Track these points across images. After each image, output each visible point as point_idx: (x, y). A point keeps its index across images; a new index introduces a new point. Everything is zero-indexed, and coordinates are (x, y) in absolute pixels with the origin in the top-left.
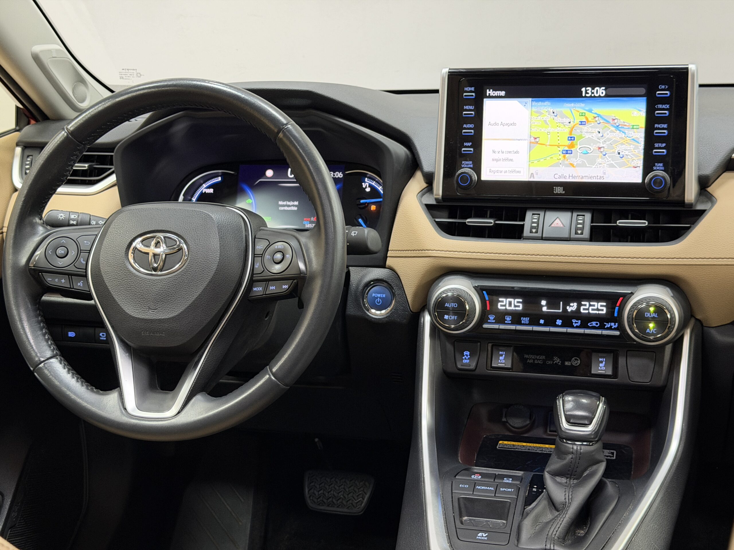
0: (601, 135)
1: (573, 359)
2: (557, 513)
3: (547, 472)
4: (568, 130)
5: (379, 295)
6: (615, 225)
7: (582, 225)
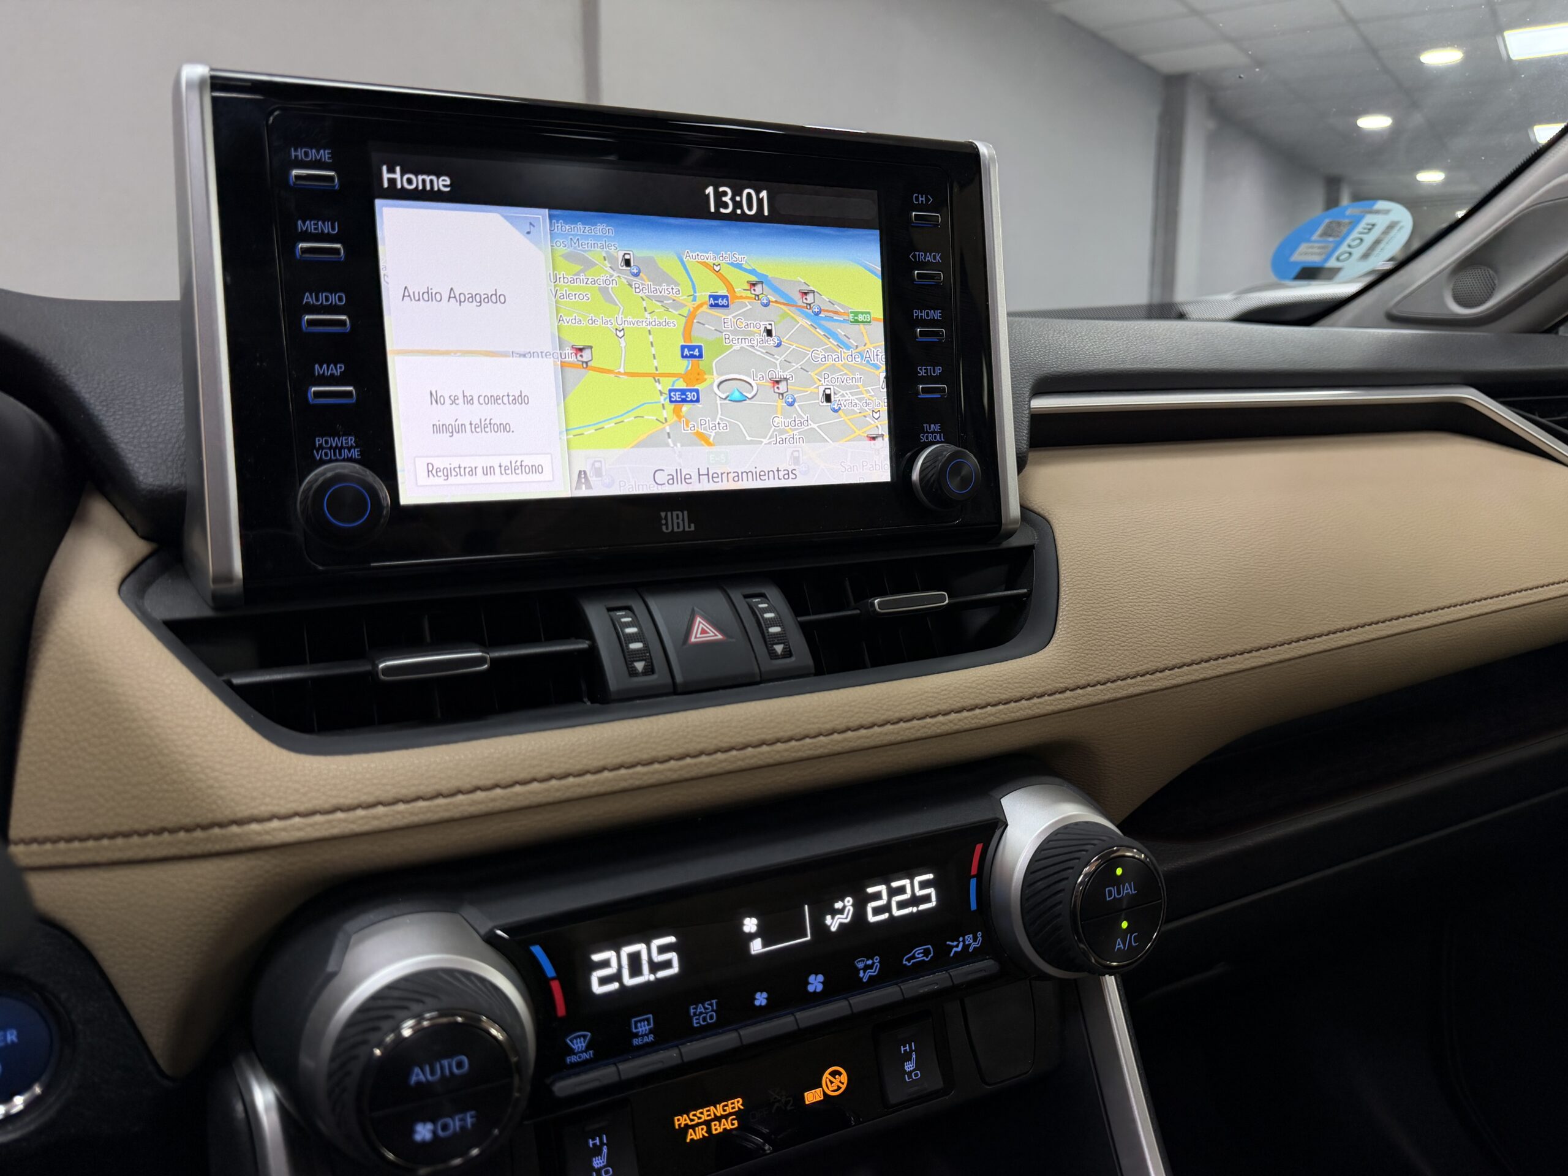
0: (774, 340)
4: (675, 324)
6: (866, 611)
7: (780, 626)
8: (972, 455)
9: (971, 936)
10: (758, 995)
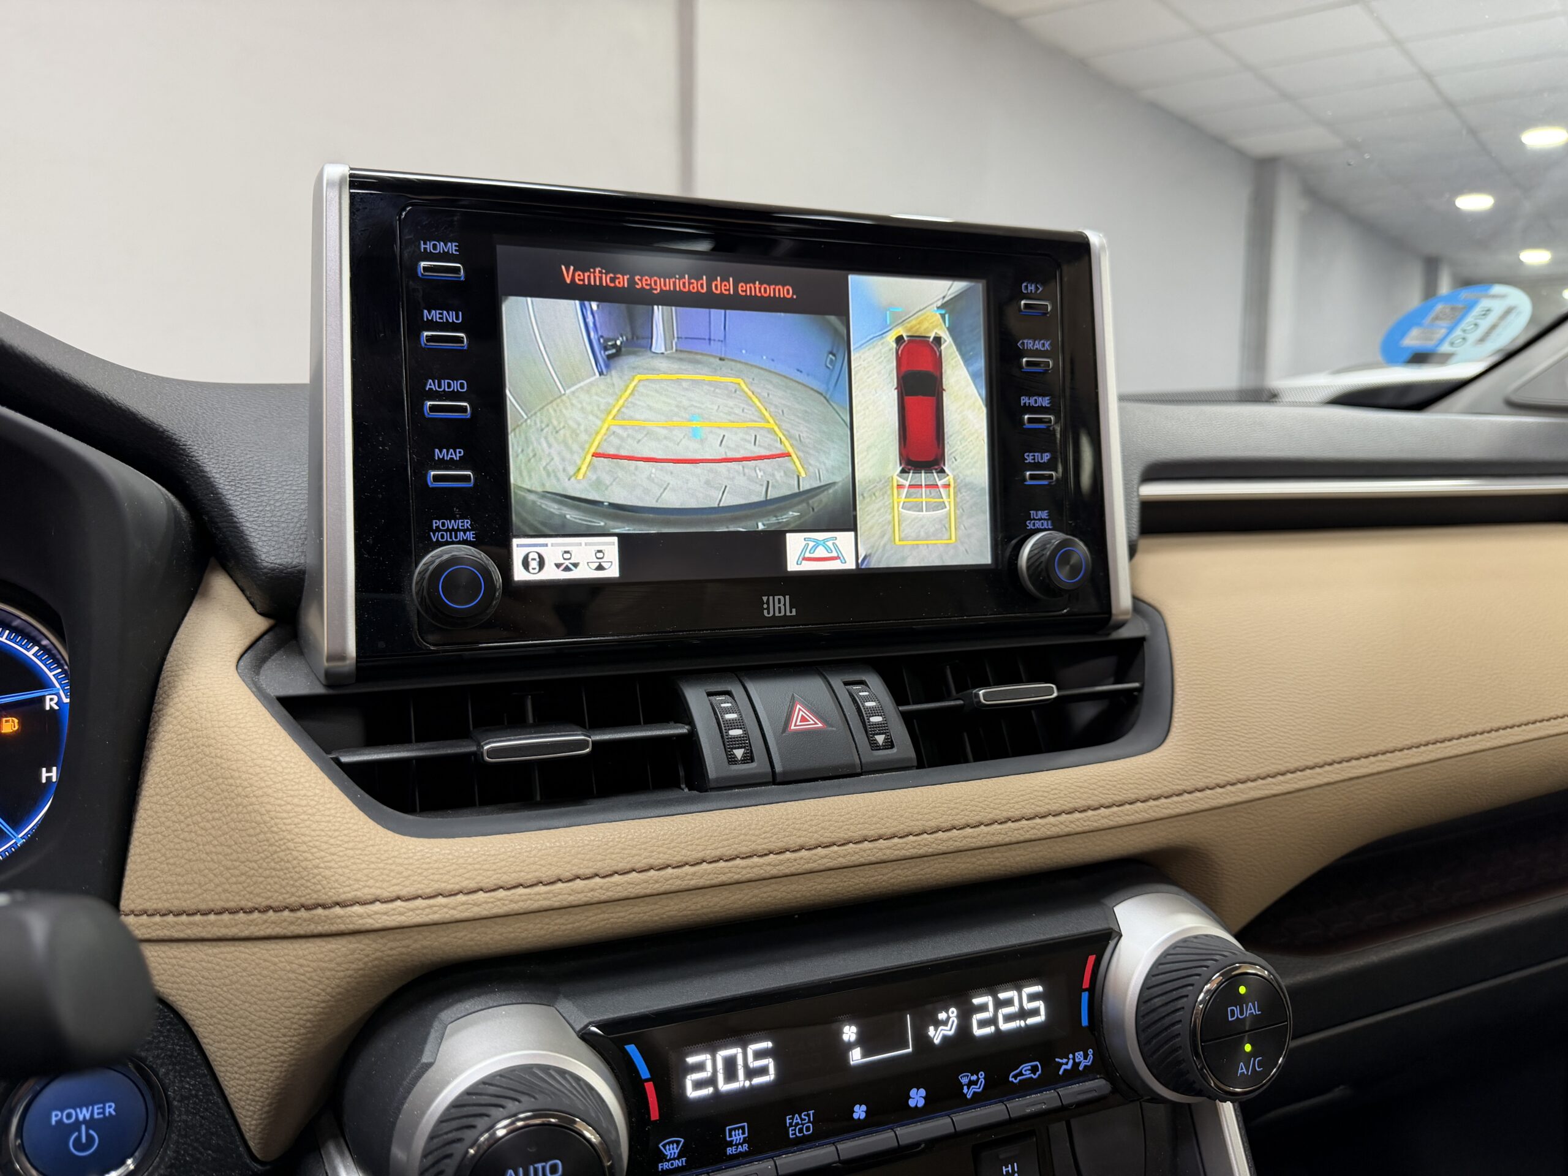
5: (83, 1114)
6: (970, 702)
7: (881, 716)
8: (1081, 544)
9: (1081, 1053)
10: (857, 1108)
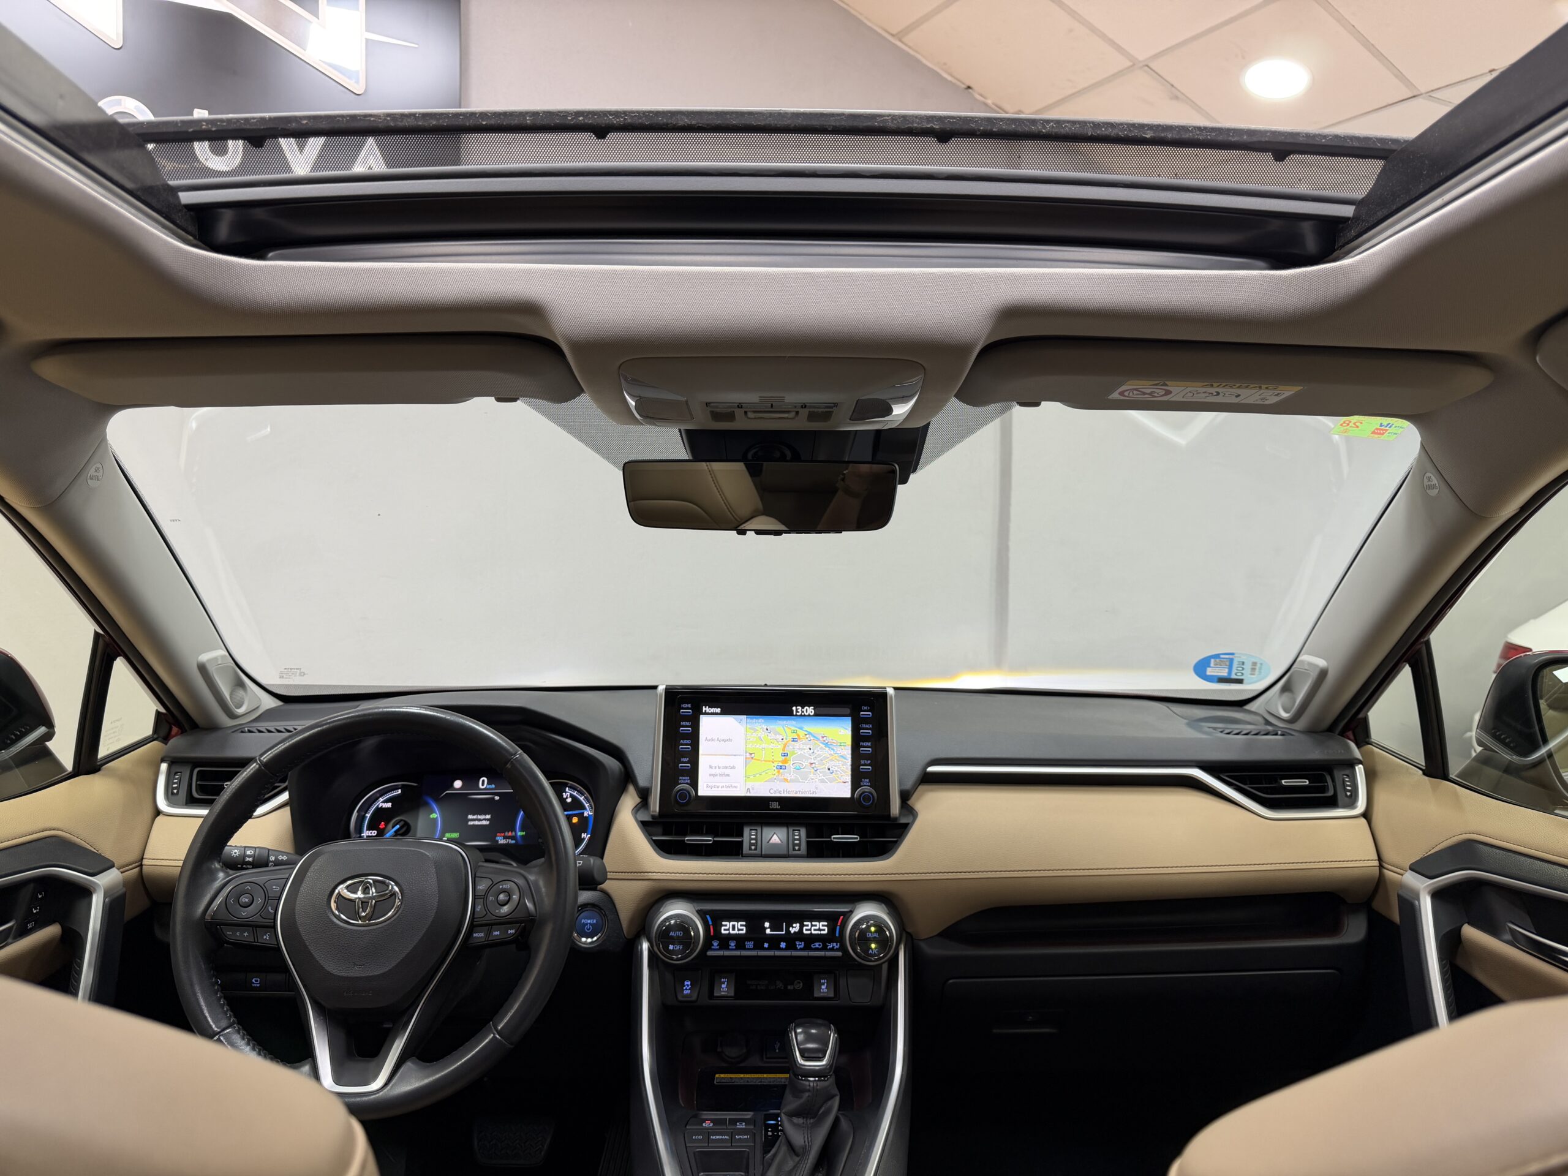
0: (812, 751)
1: (796, 982)
2: (797, 1159)
3: (784, 1113)
4: (780, 746)
5: (589, 921)
6: (829, 839)
7: (800, 841)
10: (767, 944)
